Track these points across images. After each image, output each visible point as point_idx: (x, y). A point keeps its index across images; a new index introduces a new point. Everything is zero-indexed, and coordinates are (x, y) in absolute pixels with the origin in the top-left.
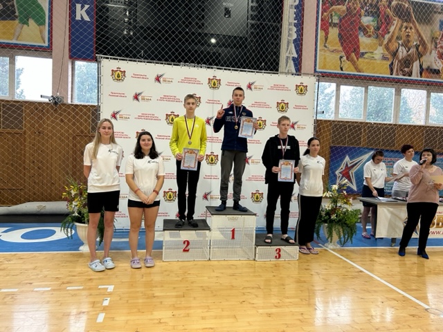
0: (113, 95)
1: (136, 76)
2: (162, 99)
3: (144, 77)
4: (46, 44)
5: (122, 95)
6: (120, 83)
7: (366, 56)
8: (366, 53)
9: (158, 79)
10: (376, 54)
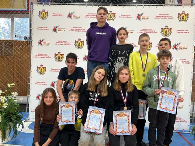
0: (40, 28)
1: (55, 15)
2: (72, 30)
3: (60, 15)
5: (46, 29)
6: (45, 21)
9: (70, 16)
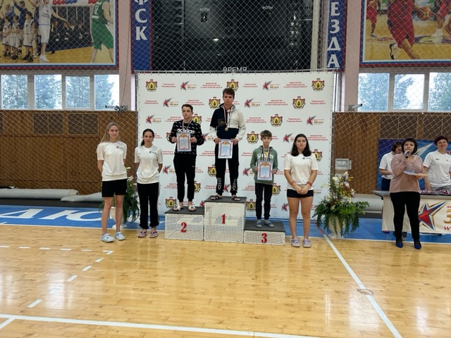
0: (148, 102)
1: (166, 86)
3: (172, 86)
4: (114, 64)
5: (155, 102)
6: (153, 92)
7: (421, 41)
8: (421, 37)
9: (183, 86)
10: (434, 37)
